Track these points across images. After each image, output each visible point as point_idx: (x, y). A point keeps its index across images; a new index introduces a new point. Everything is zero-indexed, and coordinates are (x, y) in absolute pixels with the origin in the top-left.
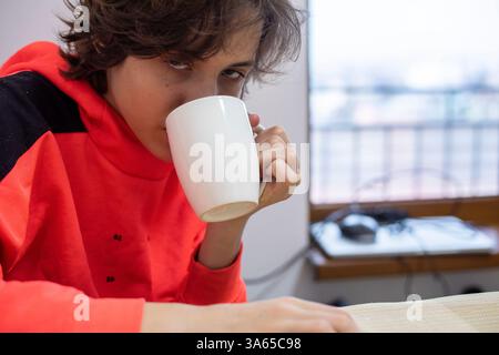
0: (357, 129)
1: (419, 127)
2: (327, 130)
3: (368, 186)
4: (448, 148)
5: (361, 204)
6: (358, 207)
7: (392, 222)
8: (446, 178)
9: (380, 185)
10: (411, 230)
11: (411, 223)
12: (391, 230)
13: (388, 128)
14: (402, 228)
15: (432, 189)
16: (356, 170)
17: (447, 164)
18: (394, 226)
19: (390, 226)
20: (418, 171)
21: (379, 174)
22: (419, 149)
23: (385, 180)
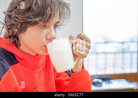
0: (97, 53)
1: (115, 53)
3: (100, 70)
4: (123, 59)
6: (97, 76)
8: (123, 68)
9: (104, 70)
11: (111, 81)
13: (106, 53)
14: (109, 82)
15: (119, 71)
16: (97, 65)
18: (107, 82)
19: (106, 82)
21: (104, 67)
22: (115, 59)
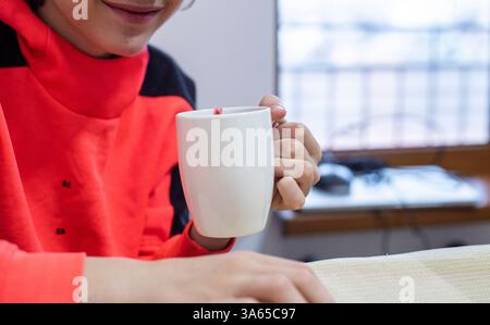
0: (332, 70)
1: (401, 69)
2: (298, 71)
3: (344, 132)
4: (433, 93)
5: (334, 152)
6: (331, 155)
7: (369, 173)
8: (431, 125)
9: (356, 132)
10: (388, 181)
11: (389, 173)
12: (368, 181)
13: (366, 70)
14: (379, 179)
15: (415, 136)
16: (331, 114)
17: (432, 110)
18: (371, 176)
20: (399, 116)
21: (356, 119)
22: (401, 93)
23: (363, 126)
